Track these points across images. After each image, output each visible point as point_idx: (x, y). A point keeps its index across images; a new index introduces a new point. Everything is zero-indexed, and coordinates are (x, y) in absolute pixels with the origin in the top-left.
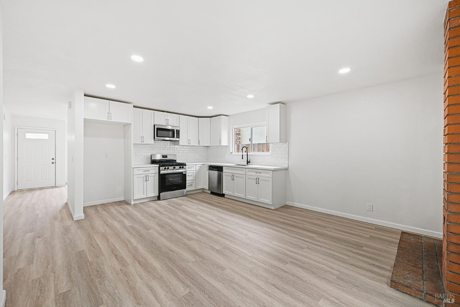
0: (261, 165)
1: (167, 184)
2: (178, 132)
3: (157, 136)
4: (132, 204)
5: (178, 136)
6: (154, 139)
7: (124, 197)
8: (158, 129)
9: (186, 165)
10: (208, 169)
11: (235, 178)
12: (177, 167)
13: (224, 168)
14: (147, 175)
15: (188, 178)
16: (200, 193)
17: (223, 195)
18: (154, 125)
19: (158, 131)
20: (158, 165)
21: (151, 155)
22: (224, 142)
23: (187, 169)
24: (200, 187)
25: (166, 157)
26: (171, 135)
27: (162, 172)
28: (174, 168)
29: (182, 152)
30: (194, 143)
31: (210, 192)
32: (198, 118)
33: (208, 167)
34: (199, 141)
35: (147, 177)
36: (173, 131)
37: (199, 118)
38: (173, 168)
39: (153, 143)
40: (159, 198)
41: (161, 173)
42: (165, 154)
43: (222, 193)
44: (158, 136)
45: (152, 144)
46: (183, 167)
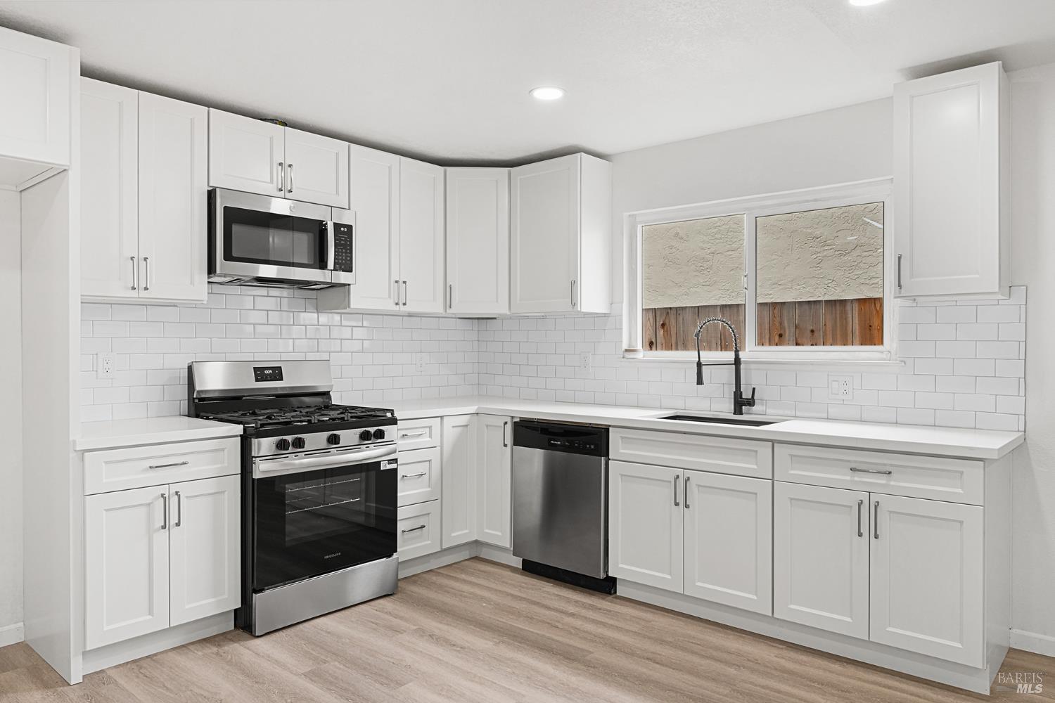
0: (861, 421)
1: (294, 532)
2: (345, 234)
3: (228, 256)
4: (76, 678)
5: (345, 264)
6: (211, 269)
7: (21, 624)
8: (234, 216)
9: (394, 421)
10: (509, 440)
11: (695, 496)
12: (349, 436)
13: (613, 434)
14: (174, 488)
15: (406, 493)
16: (463, 571)
17: (607, 586)
18: (211, 195)
19: (236, 228)
20: (239, 429)
21: (190, 369)
22: (592, 299)
23: (402, 444)
24: (460, 534)
25: (277, 374)
26: (303, 254)
27: (262, 469)
28: (334, 440)
29: (356, 346)
30: (425, 300)
31: (517, 562)
32: (442, 168)
33: (509, 428)
34: (448, 291)
35: (174, 499)
36: (318, 229)
37: (449, 169)
38: (324, 444)
39: (205, 297)
40: (244, 621)
41: (257, 475)
42: (267, 357)
43: (602, 576)
44: (234, 254)
45: (194, 305)
46: (380, 434)
